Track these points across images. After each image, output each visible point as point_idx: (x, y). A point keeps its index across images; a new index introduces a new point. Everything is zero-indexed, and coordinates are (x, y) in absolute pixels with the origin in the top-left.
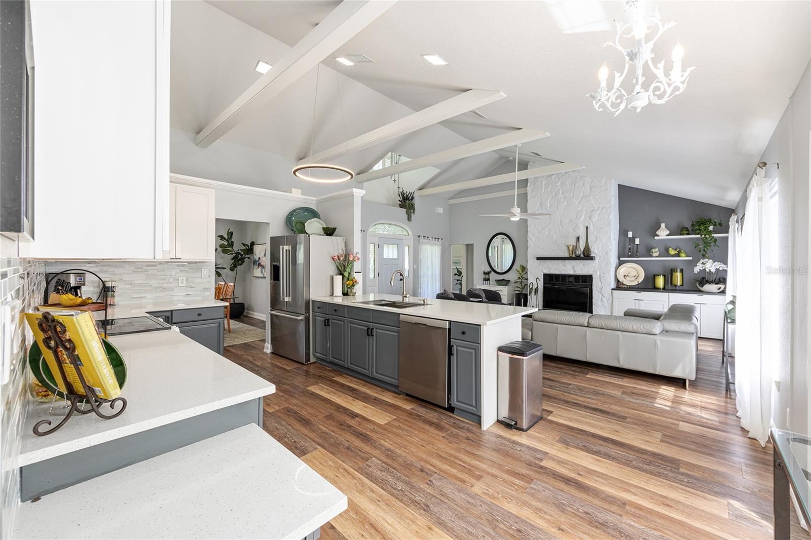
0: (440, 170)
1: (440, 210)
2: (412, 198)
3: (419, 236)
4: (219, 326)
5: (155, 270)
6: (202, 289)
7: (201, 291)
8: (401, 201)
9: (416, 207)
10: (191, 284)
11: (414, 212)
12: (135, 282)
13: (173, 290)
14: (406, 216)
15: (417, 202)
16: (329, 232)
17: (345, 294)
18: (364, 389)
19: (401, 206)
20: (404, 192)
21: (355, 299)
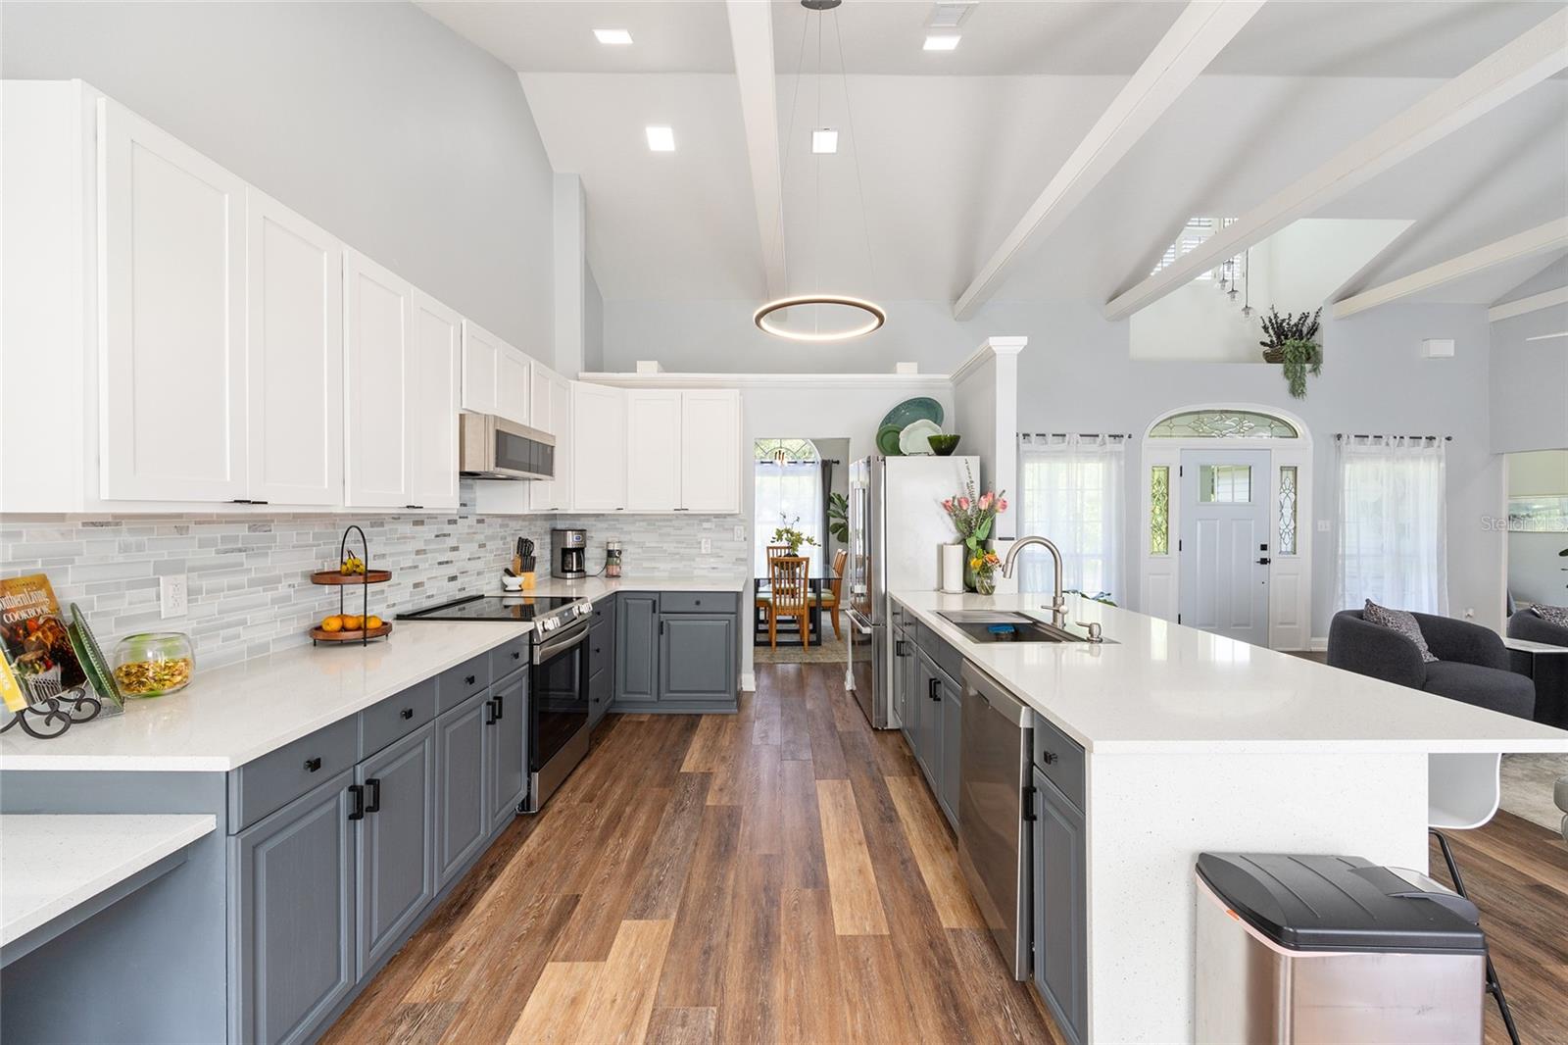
0: (1414, 221)
1: (1444, 348)
2: (1313, 330)
3: (1339, 437)
4: (728, 626)
5: (670, 526)
6: (734, 560)
7: (734, 564)
8: (1271, 345)
9: (1328, 353)
10: (718, 550)
11: (1315, 370)
12: (647, 545)
13: (694, 560)
14: (1286, 384)
15: (1328, 340)
16: (944, 447)
17: (970, 588)
18: (912, 825)
19: (1271, 358)
20: (1281, 317)
21: (993, 603)
